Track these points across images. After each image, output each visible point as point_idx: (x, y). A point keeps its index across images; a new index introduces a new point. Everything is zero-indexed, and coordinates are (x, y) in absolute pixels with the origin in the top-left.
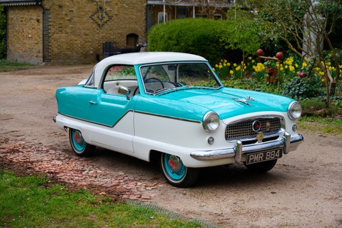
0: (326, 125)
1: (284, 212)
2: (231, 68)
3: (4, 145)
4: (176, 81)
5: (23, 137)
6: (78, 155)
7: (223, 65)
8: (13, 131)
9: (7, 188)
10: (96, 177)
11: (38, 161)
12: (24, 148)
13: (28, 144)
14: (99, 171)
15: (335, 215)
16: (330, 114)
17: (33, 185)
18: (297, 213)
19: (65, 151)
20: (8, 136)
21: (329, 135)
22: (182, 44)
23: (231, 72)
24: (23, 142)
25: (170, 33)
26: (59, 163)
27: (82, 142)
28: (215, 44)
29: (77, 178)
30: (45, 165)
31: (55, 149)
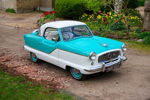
0: (128, 43)
1: (124, 95)
2: (88, 17)
3: (3, 57)
4: (73, 32)
5: (10, 52)
6: (34, 62)
7: (85, 16)
8: (6, 49)
9: (7, 83)
10: (43, 75)
11: (18, 66)
12: (11, 58)
13: (13, 56)
14: (44, 72)
15: (145, 96)
16: (129, 38)
17: (18, 81)
18: (129, 95)
19: (28, 60)
20: (4, 52)
21: (131, 49)
22: (69, 7)
23: (89, 19)
24: (11, 55)
25: (64, 3)
26: (27, 67)
27: (36, 57)
28: (81, 7)
29: (36, 76)
30: (22, 68)
31: (24, 59)
